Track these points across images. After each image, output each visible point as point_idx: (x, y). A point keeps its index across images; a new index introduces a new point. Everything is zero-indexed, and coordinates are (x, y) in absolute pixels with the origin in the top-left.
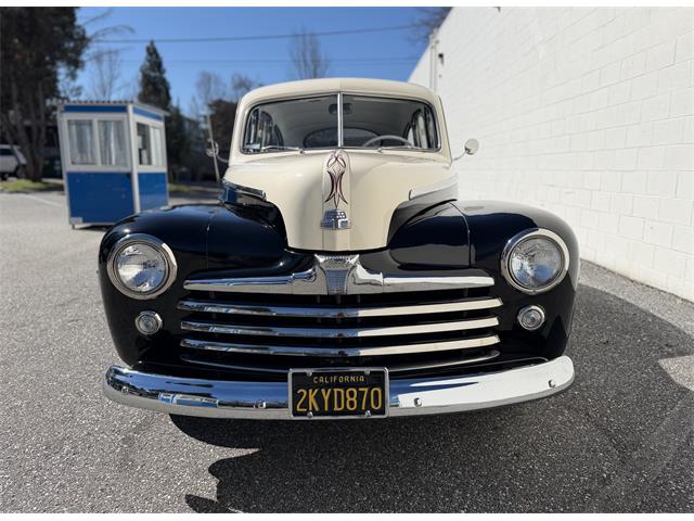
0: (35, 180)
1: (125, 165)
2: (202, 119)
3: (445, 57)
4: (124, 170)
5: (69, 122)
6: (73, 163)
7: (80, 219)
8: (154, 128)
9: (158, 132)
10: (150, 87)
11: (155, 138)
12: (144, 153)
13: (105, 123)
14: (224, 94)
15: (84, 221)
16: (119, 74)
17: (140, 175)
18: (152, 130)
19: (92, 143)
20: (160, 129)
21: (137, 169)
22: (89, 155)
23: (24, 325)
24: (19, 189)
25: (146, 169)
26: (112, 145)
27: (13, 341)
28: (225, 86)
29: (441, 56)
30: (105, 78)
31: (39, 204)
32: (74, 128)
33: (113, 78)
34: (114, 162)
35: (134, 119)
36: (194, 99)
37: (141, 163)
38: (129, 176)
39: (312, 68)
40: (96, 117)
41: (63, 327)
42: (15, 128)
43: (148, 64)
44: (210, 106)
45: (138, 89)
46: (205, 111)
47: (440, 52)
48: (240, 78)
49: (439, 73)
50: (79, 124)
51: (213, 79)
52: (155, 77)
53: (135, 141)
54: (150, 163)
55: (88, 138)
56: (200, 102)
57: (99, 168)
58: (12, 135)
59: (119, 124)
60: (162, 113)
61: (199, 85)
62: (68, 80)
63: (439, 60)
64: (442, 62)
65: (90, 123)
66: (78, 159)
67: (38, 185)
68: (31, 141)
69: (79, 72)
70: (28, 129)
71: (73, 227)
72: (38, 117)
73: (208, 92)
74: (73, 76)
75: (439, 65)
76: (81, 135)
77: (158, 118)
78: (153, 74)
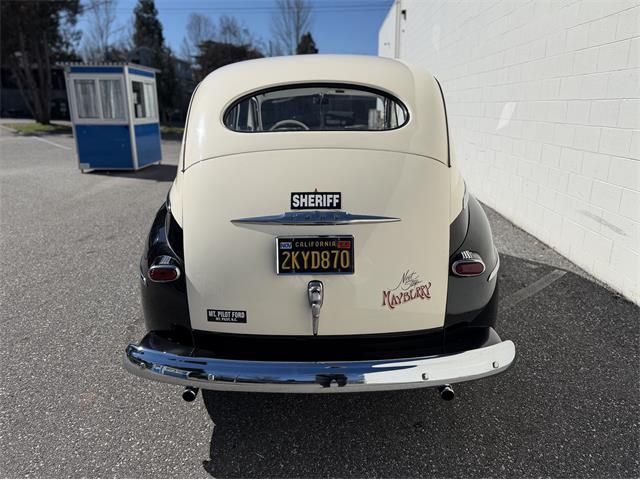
0: (45, 122)
1: (123, 118)
2: (193, 60)
3: (407, 13)
4: (122, 123)
5: (75, 81)
6: (80, 117)
7: (88, 165)
8: (147, 84)
9: (150, 87)
10: (144, 28)
11: (148, 92)
12: (139, 107)
13: (105, 82)
14: (214, 35)
15: (91, 167)
16: (115, 17)
17: (136, 127)
18: (145, 86)
19: (95, 100)
20: (152, 84)
21: (133, 122)
22: (93, 111)
23: (56, 255)
24: (32, 131)
25: (141, 121)
26: (112, 101)
27: (50, 267)
28: (214, 27)
29: (404, 12)
30: (102, 21)
31: (51, 147)
32: (79, 86)
33: (109, 21)
34: (114, 116)
35: (130, 78)
36: (185, 40)
37: (137, 116)
38: (127, 127)
39: (296, 10)
40: (97, 77)
41: (83, 257)
42: (23, 71)
43: (141, 6)
44: (200, 47)
45: (133, 31)
46: (196, 52)
47: (404, 9)
48: (228, 20)
49: (402, 29)
50: (83, 83)
51: (203, 22)
52: (148, 18)
53: (131, 97)
54: (144, 116)
55: (92, 95)
56: (191, 43)
57: (102, 121)
58: (22, 80)
59: (117, 83)
60: (153, 71)
61: (190, 28)
62: (69, 24)
63: (403, 16)
64: (405, 18)
65: (93, 82)
66: (83, 114)
67: (47, 127)
68: (38, 86)
69: (78, 16)
70: (35, 72)
71: (83, 172)
72: (44, 61)
73: (198, 35)
74: (73, 22)
75: (403, 20)
76: (85, 92)
77: (150, 75)
78: (145, 15)
